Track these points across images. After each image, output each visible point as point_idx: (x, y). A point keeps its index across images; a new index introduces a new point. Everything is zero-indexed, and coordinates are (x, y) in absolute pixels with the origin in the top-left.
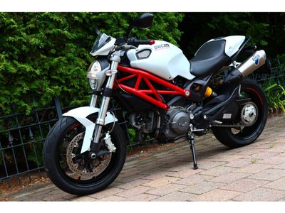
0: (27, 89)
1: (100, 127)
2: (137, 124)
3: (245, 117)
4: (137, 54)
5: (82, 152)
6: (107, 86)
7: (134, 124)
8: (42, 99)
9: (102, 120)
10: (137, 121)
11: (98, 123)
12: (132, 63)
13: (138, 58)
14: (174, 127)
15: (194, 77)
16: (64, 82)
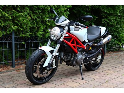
0: (3, 24)
1: (54, 57)
2: (63, 57)
3: (98, 60)
4: (74, 28)
5: (44, 66)
6: (60, 40)
7: (62, 56)
8: (8, 31)
9: (55, 54)
10: (64, 55)
11: (53, 55)
12: (71, 32)
13: (74, 30)
14: (78, 61)
15: (88, 41)
16: (20, 25)
